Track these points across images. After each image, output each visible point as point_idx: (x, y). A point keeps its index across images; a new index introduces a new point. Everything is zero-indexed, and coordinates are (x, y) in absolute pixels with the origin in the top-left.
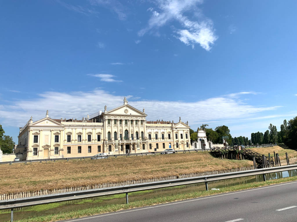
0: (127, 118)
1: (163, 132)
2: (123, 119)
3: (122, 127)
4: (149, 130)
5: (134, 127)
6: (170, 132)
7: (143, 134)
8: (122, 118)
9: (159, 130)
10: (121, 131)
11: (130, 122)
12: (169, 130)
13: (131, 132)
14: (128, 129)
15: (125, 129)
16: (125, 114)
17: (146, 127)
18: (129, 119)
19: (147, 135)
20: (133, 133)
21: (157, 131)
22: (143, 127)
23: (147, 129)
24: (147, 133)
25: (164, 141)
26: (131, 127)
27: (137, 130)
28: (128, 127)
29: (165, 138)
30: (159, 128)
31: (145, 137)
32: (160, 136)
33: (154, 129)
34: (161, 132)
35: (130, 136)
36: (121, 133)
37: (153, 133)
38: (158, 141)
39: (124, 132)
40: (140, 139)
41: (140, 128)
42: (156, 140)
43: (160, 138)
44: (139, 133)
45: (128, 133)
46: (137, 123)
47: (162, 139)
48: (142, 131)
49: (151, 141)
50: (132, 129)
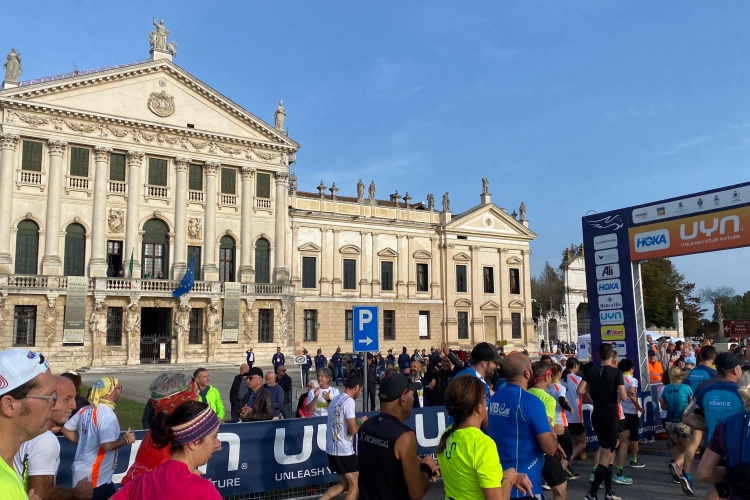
0: (165, 144)
1: (390, 251)
2: (132, 149)
3: (127, 199)
4: (308, 236)
5: (212, 207)
6: (429, 255)
7: (269, 250)
8: (128, 142)
9: (369, 238)
10: (117, 223)
11: (184, 174)
12: (424, 242)
13: (190, 234)
14: (169, 217)
15: (146, 215)
16: (150, 118)
17: (290, 215)
18: (180, 156)
19: (290, 262)
20: (202, 241)
21: (355, 240)
22: (266, 214)
23: (292, 228)
24: (296, 249)
25: (392, 301)
26: (192, 207)
27: (231, 223)
28: (168, 203)
29: (397, 285)
30: (369, 226)
31: (275, 273)
32: (369, 269)
33: (339, 229)
34: (379, 250)
35: (179, 256)
36: (118, 235)
37: (329, 250)
38: (360, 296)
39: (139, 234)
40: (248, 280)
41: (253, 214)
42: (345, 294)
43: (372, 284)
44: (242, 243)
45: (168, 237)
46: (228, 186)
47: (383, 288)
48: (262, 232)
49: (317, 293)
50: (199, 217)
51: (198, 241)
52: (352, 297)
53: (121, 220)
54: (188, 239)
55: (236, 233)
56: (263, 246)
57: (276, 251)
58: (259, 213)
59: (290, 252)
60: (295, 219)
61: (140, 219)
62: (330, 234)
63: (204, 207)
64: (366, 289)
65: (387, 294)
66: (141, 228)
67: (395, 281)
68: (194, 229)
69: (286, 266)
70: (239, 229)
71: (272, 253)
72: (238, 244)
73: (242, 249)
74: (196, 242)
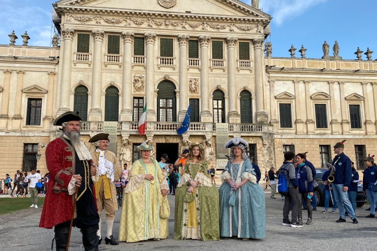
0: (171, 27)
1: (356, 95)
2: (147, 32)
3: (145, 68)
4: (282, 87)
5: (206, 70)
7: (251, 100)
8: (145, 28)
9: (336, 86)
10: (139, 85)
11: (185, 47)
13: (191, 91)
14: (175, 78)
15: (159, 78)
16: (159, 9)
17: (267, 71)
18: (181, 34)
19: (268, 107)
20: (199, 94)
21: (324, 88)
22: (248, 72)
23: (269, 82)
24: (273, 98)
25: (361, 137)
26: (191, 71)
27: (221, 81)
28: (174, 69)
29: (365, 123)
30: (335, 77)
31: (256, 115)
32: (338, 112)
33: (309, 80)
34: (346, 95)
35: (183, 105)
36: (141, 93)
37: (301, 97)
38: (332, 134)
39: (155, 91)
40: (235, 122)
41: (237, 73)
42: (318, 132)
43: (342, 124)
44: (229, 95)
45: (175, 93)
46: (218, 53)
47: (353, 127)
48: (245, 85)
49: (294, 131)
50: (196, 78)
51: (196, 94)
52: (325, 134)
53: (142, 82)
54: (189, 94)
55: (224, 88)
56: (246, 96)
57: (256, 100)
58: (242, 72)
59: (268, 101)
60: (271, 75)
61: (155, 81)
62: (301, 85)
63: (200, 70)
64: (336, 128)
65: (356, 131)
66: (156, 87)
67: (363, 120)
68: (193, 86)
69: (265, 111)
70: (226, 84)
71: (253, 101)
72: (226, 96)
73: (229, 99)
74: (195, 96)
